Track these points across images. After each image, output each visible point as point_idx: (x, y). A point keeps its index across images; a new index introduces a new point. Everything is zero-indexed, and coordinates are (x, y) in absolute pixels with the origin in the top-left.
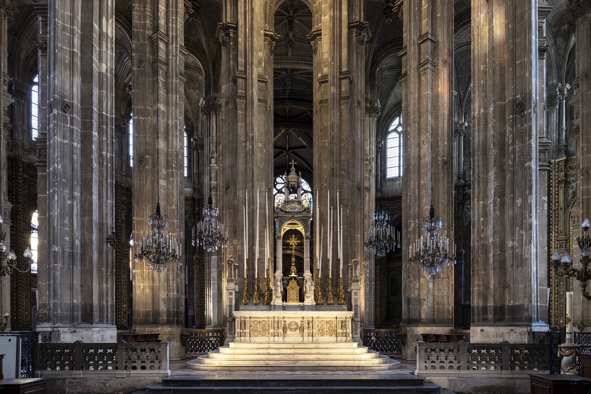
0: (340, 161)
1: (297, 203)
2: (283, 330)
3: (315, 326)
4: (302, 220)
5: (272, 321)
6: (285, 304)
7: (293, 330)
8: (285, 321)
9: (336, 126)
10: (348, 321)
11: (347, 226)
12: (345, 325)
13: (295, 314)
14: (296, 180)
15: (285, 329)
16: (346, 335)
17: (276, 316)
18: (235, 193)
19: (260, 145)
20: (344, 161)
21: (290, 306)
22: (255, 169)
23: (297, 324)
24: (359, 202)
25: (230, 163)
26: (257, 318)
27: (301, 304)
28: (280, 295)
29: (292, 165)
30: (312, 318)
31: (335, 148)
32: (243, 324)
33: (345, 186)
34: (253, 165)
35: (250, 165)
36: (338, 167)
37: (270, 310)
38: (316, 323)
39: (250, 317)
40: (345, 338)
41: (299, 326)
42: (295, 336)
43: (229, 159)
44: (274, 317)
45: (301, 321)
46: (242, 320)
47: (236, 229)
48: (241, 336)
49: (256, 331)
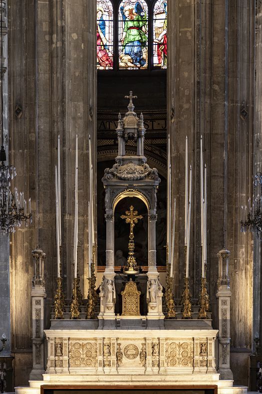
0: (211, 68)
1: (137, 162)
2: (117, 357)
3: (163, 351)
4: (145, 190)
5: (100, 344)
6: (119, 317)
7: (131, 357)
8: (119, 344)
9: (204, 9)
10: (210, 344)
11: (222, 180)
12: (206, 350)
13: (133, 333)
14: (136, 127)
15: (119, 356)
16: (207, 364)
17: (107, 336)
18: (32, 121)
19: (75, 36)
20: (218, 67)
21: (127, 320)
22: (67, 82)
23: (136, 348)
24: (245, 136)
25: (24, 67)
26: (79, 339)
27: (143, 318)
28: (111, 304)
29: (129, 99)
30: (159, 339)
31: (202, 47)
32: (59, 348)
33: (220, 110)
34: (63, 76)
35: (58, 75)
36: (208, 78)
37: (96, 327)
38: (164, 347)
39: (69, 339)
40: (206, 368)
41: (140, 350)
42: (134, 365)
43: (21, 60)
44: (104, 338)
45: (143, 344)
46: (57, 341)
47: (34, 184)
48: (55, 366)
49: (78, 358)
